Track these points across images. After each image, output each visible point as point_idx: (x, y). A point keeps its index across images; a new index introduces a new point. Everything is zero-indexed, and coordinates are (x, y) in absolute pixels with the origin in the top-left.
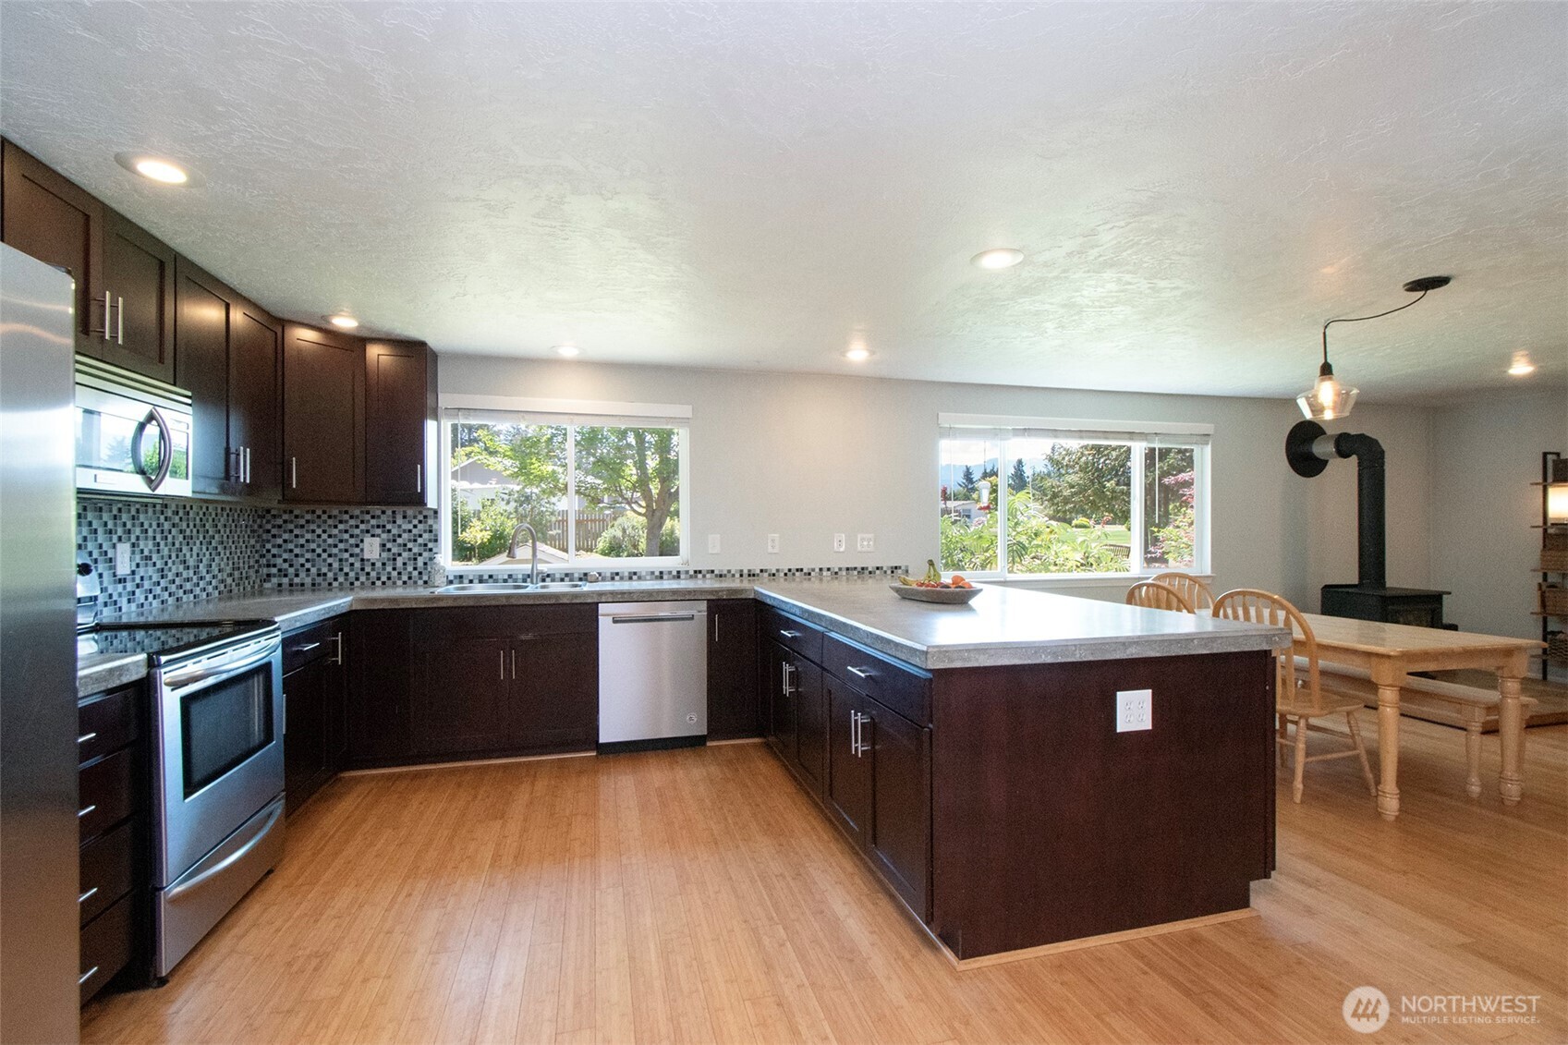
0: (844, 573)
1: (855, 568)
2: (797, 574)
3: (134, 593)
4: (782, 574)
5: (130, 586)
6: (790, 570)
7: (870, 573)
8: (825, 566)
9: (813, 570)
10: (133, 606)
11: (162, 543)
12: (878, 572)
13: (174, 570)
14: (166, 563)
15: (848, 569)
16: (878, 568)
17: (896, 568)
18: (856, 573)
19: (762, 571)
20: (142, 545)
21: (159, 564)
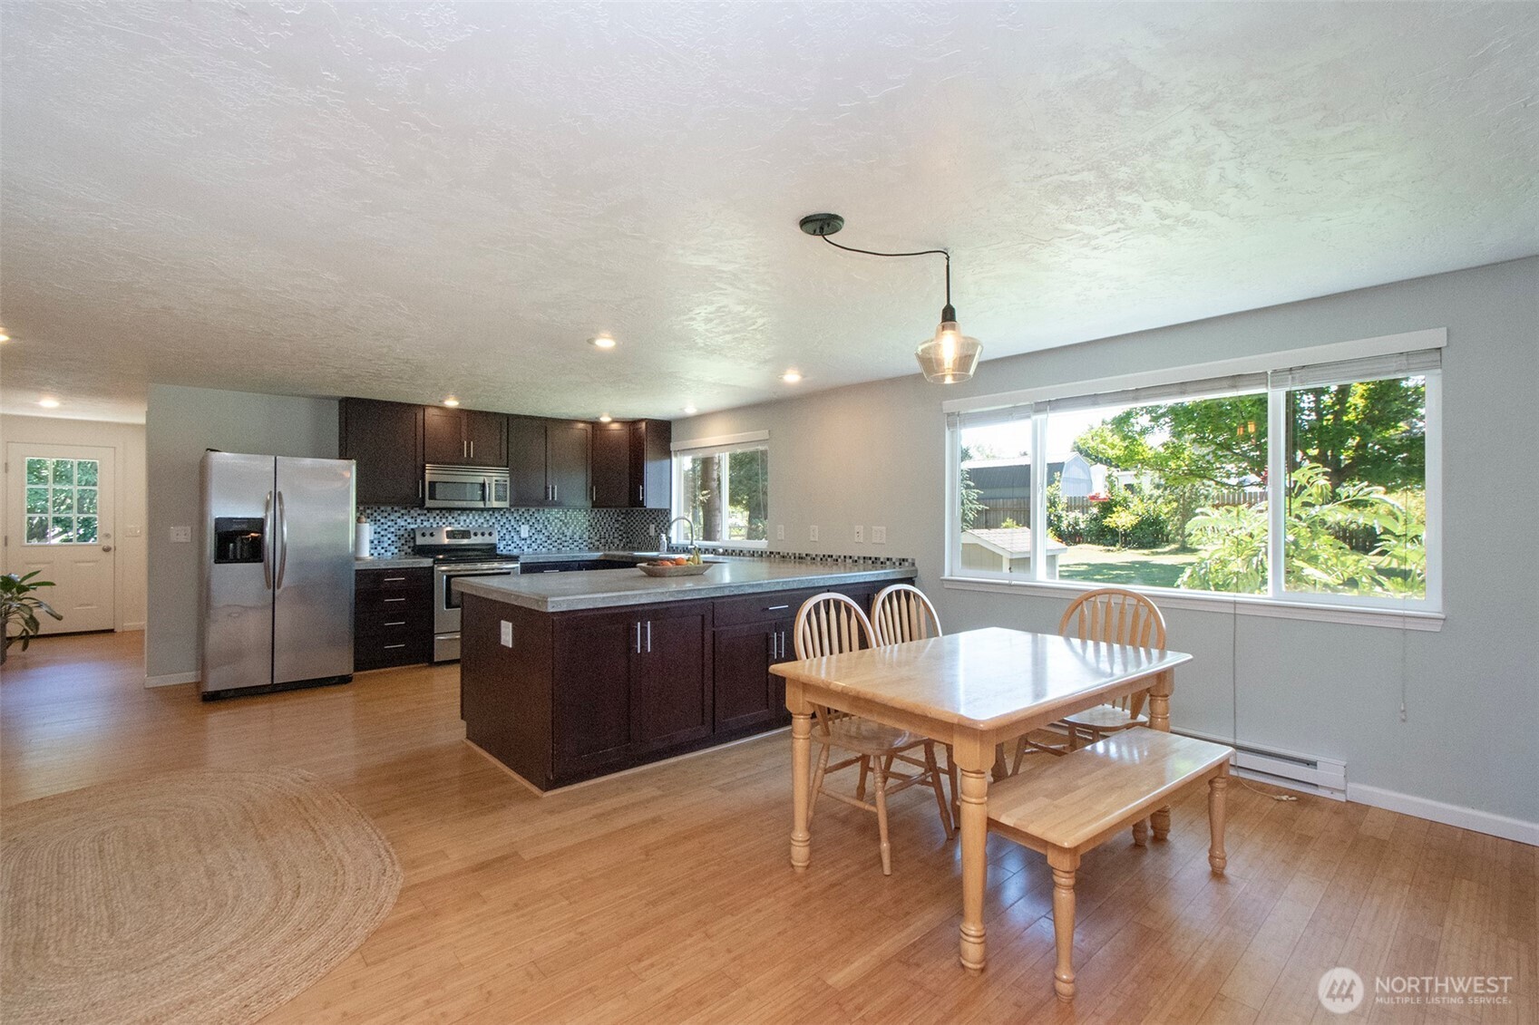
0: (862, 561)
1: (870, 558)
2: (829, 559)
3: (531, 545)
4: (819, 559)
5: (528, 542)
6: (824, 556)
7: (882, 563)
8: (848, 554)
9: (840, 557)
10: (531, 550)
11: (548, 526)
12: (888, 563)
13: (556, 536)
14: (551, 534)
15: (864, 558)
16: (888, 559)
17: (903, 560)
18: (870, 562)
19: (807, 555)
20: (536, 526)
21: (546, 534)
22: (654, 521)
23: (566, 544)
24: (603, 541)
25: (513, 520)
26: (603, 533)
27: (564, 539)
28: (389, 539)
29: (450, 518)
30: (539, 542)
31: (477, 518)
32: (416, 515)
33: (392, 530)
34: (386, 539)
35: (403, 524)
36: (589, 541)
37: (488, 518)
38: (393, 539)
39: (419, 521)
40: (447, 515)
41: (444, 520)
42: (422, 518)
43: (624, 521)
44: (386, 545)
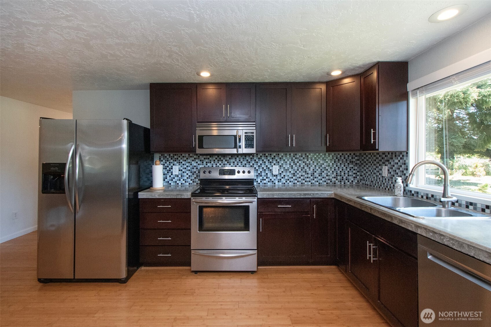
3: (281, 180)
5: (279, 178)
10: (280, 183)
11: (294, 166)
13: (300, 174)
14: (296, 172)
20: (284, 166)
21: (292, 172)
22: (387, 163)
23: (308, 180)
24: (339, 178)
25: (267, 162)
26: (339, 172)
27: (306, 176)
28: (187, 174)
29: (224, 160)
30: (286, 178)
31: (242, 160)
32: (203, 159)
33: (189, 168)
34: (185, 174)
35: (195, 164)
36: (327, 178)
37: (249, 160)
38: (190, 174)
39: (205, 163)
40: (222, 159)
41: (220, 162)
42: (207, 160)
43: (358, 162)
44: (185, 178)
